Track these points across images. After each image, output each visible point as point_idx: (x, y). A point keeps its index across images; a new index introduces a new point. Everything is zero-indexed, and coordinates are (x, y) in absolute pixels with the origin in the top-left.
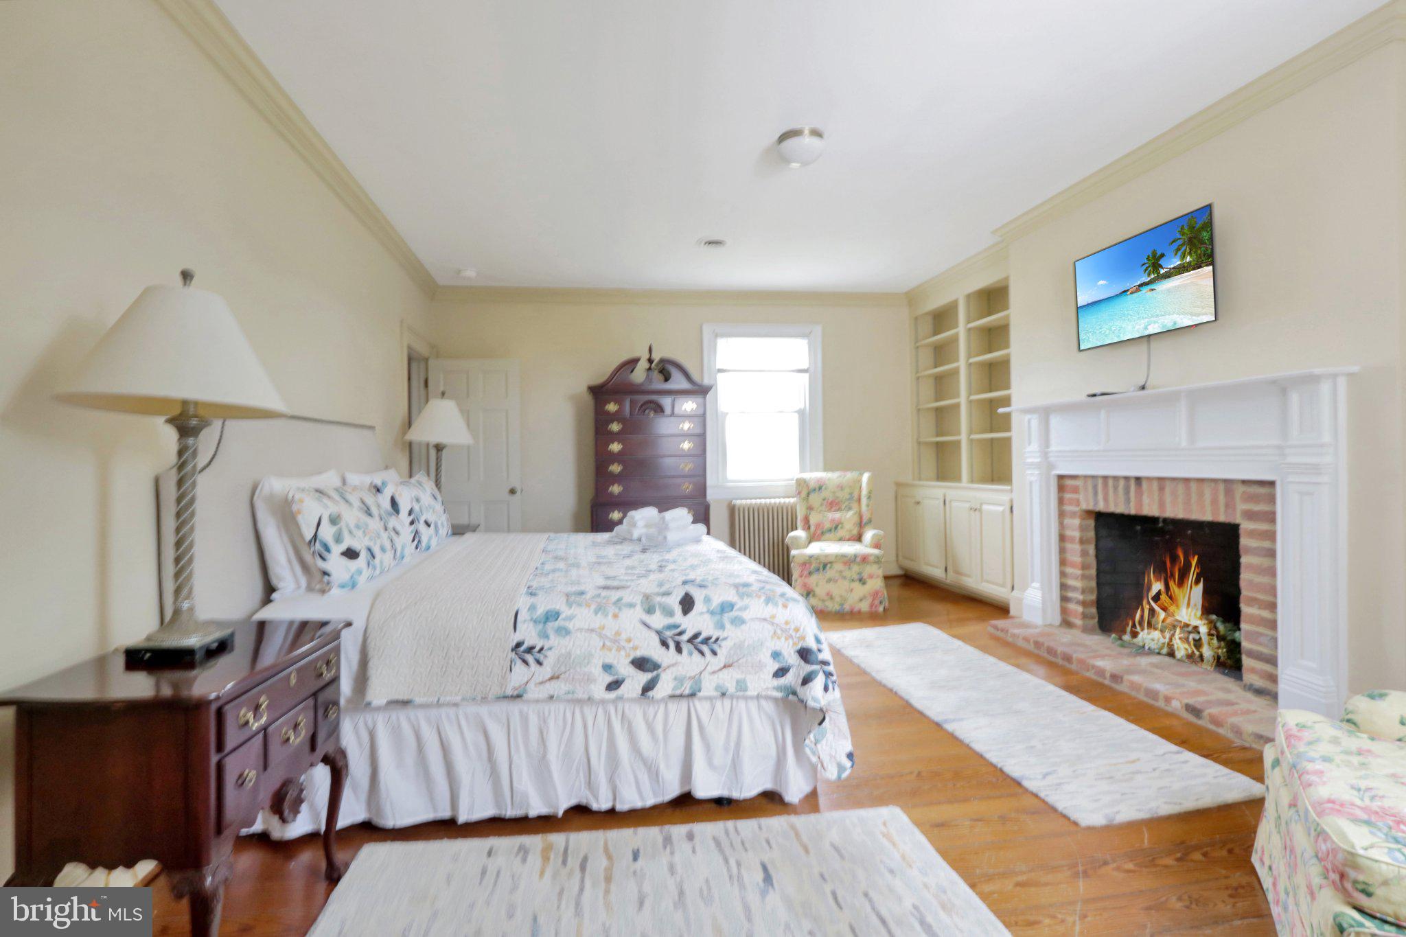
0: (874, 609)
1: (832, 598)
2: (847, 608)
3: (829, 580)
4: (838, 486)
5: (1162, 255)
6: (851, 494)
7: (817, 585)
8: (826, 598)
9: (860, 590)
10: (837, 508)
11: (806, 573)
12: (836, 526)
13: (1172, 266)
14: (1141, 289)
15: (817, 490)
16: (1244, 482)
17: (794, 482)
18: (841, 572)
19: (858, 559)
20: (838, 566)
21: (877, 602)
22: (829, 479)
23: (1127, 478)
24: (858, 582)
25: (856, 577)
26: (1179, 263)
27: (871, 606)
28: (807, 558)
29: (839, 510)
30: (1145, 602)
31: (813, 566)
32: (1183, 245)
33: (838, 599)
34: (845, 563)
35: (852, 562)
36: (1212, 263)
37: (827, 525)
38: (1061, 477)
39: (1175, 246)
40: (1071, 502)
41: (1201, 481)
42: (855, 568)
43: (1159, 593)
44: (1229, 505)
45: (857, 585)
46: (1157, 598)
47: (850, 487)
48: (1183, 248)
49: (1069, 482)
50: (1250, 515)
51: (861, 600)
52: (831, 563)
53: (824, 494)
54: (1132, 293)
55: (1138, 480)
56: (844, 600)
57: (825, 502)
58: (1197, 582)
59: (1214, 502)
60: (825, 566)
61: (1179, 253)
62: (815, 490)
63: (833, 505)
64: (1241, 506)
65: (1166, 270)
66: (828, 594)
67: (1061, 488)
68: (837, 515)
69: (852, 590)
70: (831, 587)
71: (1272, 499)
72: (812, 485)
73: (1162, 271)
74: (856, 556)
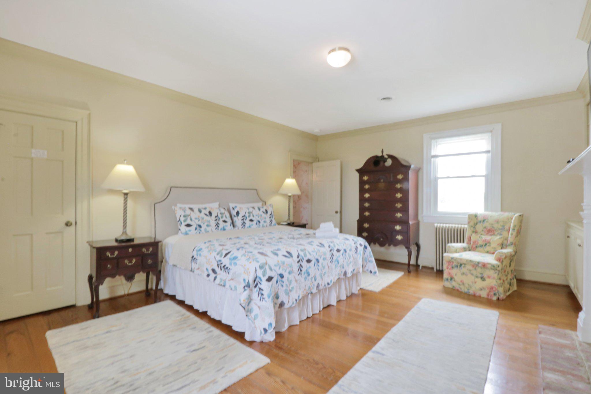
0: (489, 297)
1: (463, 284)
2: (471, 292)
3: (463, 274)
4: (495, 221)
6: (503, 226)
7: (456, 275)
8: (460, 283)
9: (480, 284)
10: (492, 233)
11: (450, 267)
12: (486, 244)
15: (482, 222)
17: (467, 216)
18: (470, 270)
19: (480, 265)
20: (469, 267)
21: (492, 293)
22: (491, 216)
24: (480, 278)
25: (480, 275)
27: (488, 295)
28: (450, 259)
29: (494, 234)
31: (455, 264)
33: (467, 285)
34: (473, 266)
35: (476, 266)
37: (480, 243)
42: (479, 270)
45: (479, 280)
47: (504, 222)
51: (481, 290)
52: (465, 264)
53: (486, 224)
56: (470, 286)
57: (485, 229)
60: (461, 265)
62: (480, 222)
63: (490, 231)
66: (461, 281)
68: (488, 238)
69: (475, 283)
70: (463, 278)
72: (480, 219)
74: (478, 263)
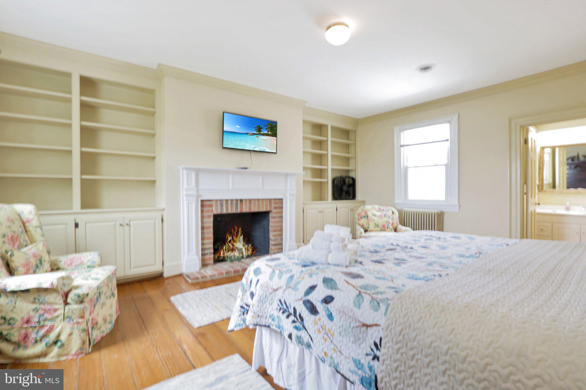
5: (262, 128)
13: (265, 133)
14: (254, 135)
16: (275, 199)
23: (237, 200)
26: (267, 132)
30: (226, 243)
32: (268, 128)
36: (276, 137)
38: (202, 201)
39: (266, 127)
40: (208, 211)
41: (263, 200)
43: (230, 240)
44: (270, 206)
46: (230, 242)
48: (269, 129)
49: (207, 203)
50: (275, 208)
54: (250, 135)
55: (241, 201)
58: (241, 235)
59: (266, 205)
61: (267, 130)
64: (273, 206)
65: (262, 133)
67: (202, 206)
71: (282, 203)
73: (261, 133)
